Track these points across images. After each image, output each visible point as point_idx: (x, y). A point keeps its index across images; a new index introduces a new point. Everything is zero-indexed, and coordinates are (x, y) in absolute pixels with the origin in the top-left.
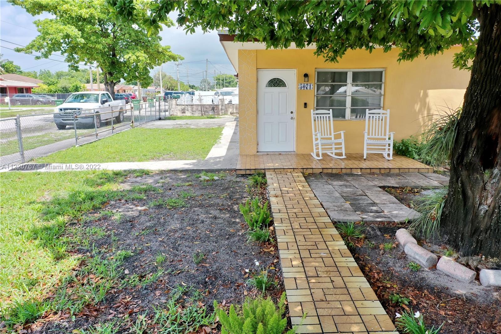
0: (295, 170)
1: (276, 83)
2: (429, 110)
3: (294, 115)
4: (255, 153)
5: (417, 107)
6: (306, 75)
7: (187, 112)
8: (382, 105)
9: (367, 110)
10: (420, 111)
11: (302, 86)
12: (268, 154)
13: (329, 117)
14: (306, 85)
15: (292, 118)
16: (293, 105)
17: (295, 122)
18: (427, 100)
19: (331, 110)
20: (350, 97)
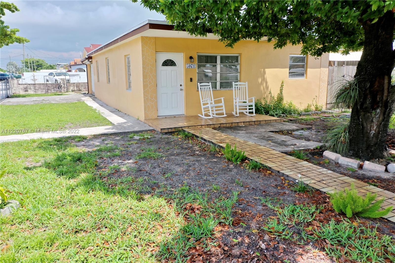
0: (203, 126)
1: (169, 63)
2: (266, 83)
3: (183, 87)
4: (156, 117)
5: (260, 80)
6: (191, 58)
7: (29, 90)
8: (239, 79)
9: (233, 83)
10: (262, 83)
11: (189, 66)
12: (166, 117)
13: (210, 88)
14: (191, 65)
15: (181, 90)
16: (182, 80)
17: (183, 93)
18: (265, 76)
19: (210, 83)
20: (220, 74)
